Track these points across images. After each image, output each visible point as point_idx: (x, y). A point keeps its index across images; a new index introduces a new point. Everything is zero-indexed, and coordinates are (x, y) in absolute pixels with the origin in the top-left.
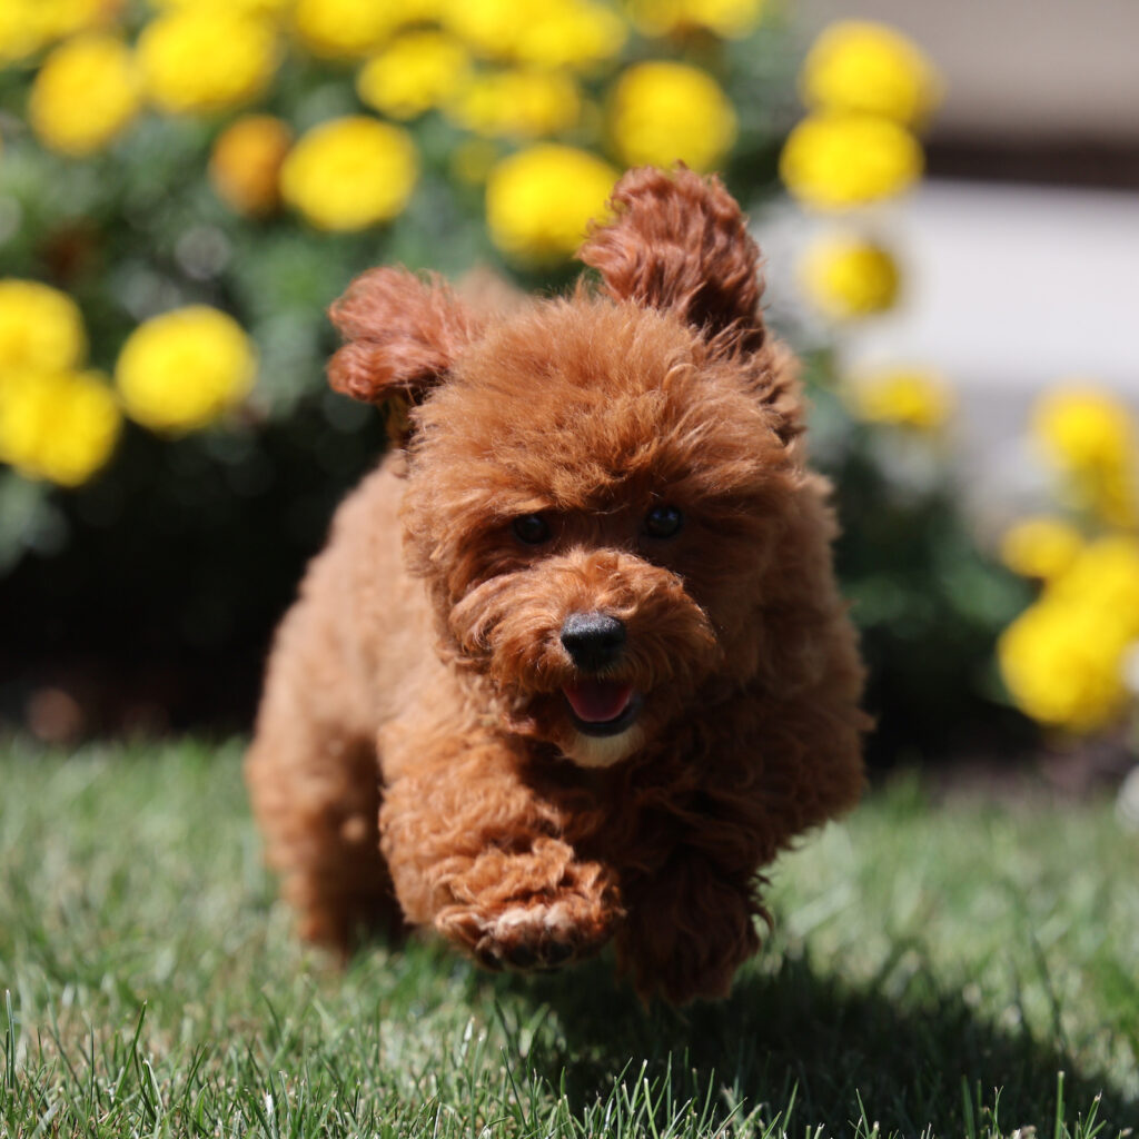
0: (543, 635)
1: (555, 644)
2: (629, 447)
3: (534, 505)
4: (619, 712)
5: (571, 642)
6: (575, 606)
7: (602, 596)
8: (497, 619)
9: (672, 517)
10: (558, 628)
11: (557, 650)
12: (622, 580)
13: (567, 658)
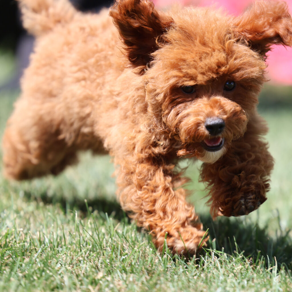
1: (202, 128)
3: (191, 83)
4: (219, 144)
5: (208, 127)
6: (209, 116)
9: (232, 84)
10: (204, 122)
11: (203, 129)
13: (207, 132)
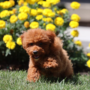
0: (32, 52)
2: (39, 39)
7: (36, 49)
8: (29, 50)
12: (37, 48)
